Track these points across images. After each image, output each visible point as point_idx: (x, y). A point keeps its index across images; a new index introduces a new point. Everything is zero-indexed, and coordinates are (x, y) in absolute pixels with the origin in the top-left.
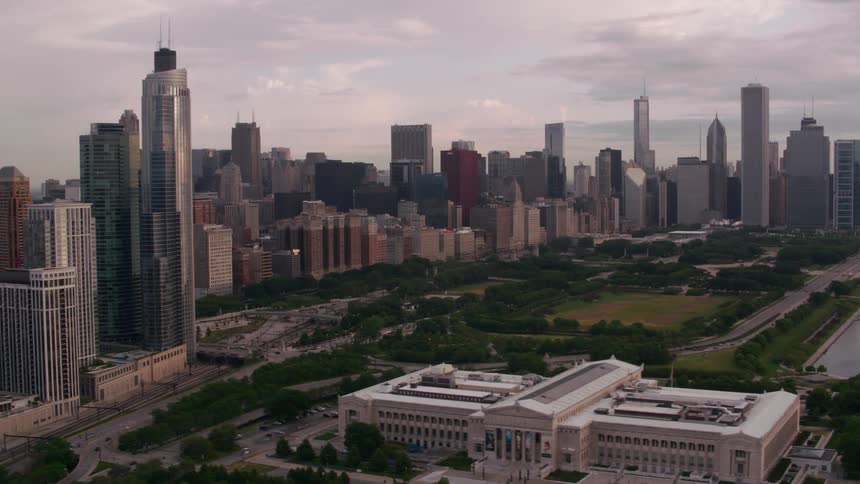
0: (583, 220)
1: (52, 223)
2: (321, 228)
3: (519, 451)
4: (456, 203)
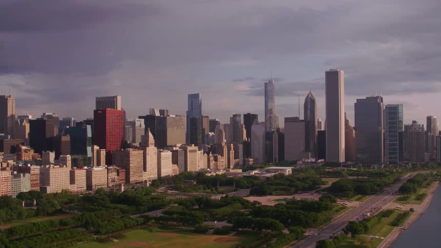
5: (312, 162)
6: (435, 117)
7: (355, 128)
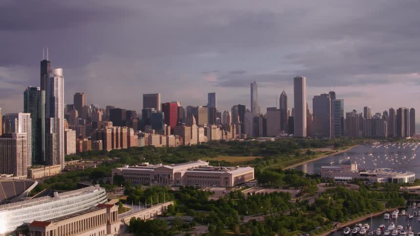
0: (224, 133)
1: (18, 120)
2: (111, 132)
3: (164, 180)
4: (168, 125)
5: (285, 136)
6: (369, 107)
7: (313, 115)
